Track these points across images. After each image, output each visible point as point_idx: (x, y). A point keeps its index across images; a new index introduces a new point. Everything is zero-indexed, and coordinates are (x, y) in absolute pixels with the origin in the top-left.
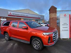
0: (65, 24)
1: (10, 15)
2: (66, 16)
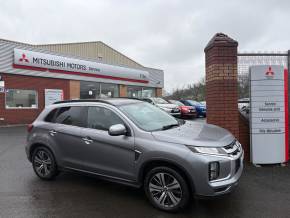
1: (20, 63)
2: (272, 73)
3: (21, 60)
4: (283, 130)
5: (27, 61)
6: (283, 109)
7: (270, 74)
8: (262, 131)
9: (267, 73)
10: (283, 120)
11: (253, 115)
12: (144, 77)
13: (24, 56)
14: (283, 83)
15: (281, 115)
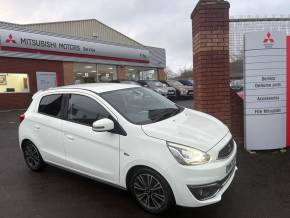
0: (266, 82)
1: (8, 44)
2: (272, 41)
3: (8, 41)
4: (284, 110)
5: (14, 42)
6: (284, 85)
7: (269, 42)
8: (258, 112)
9: (266, 41)
10: (284, 97)
11: (248, 93)
12: (145, 56)
13: (11, 36)
14: (285, 52)
15: (282, 92)
